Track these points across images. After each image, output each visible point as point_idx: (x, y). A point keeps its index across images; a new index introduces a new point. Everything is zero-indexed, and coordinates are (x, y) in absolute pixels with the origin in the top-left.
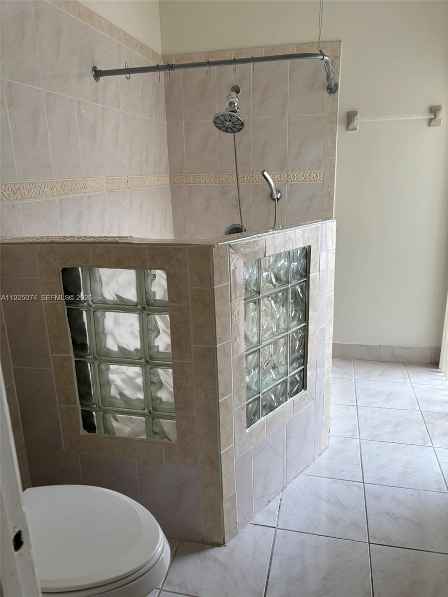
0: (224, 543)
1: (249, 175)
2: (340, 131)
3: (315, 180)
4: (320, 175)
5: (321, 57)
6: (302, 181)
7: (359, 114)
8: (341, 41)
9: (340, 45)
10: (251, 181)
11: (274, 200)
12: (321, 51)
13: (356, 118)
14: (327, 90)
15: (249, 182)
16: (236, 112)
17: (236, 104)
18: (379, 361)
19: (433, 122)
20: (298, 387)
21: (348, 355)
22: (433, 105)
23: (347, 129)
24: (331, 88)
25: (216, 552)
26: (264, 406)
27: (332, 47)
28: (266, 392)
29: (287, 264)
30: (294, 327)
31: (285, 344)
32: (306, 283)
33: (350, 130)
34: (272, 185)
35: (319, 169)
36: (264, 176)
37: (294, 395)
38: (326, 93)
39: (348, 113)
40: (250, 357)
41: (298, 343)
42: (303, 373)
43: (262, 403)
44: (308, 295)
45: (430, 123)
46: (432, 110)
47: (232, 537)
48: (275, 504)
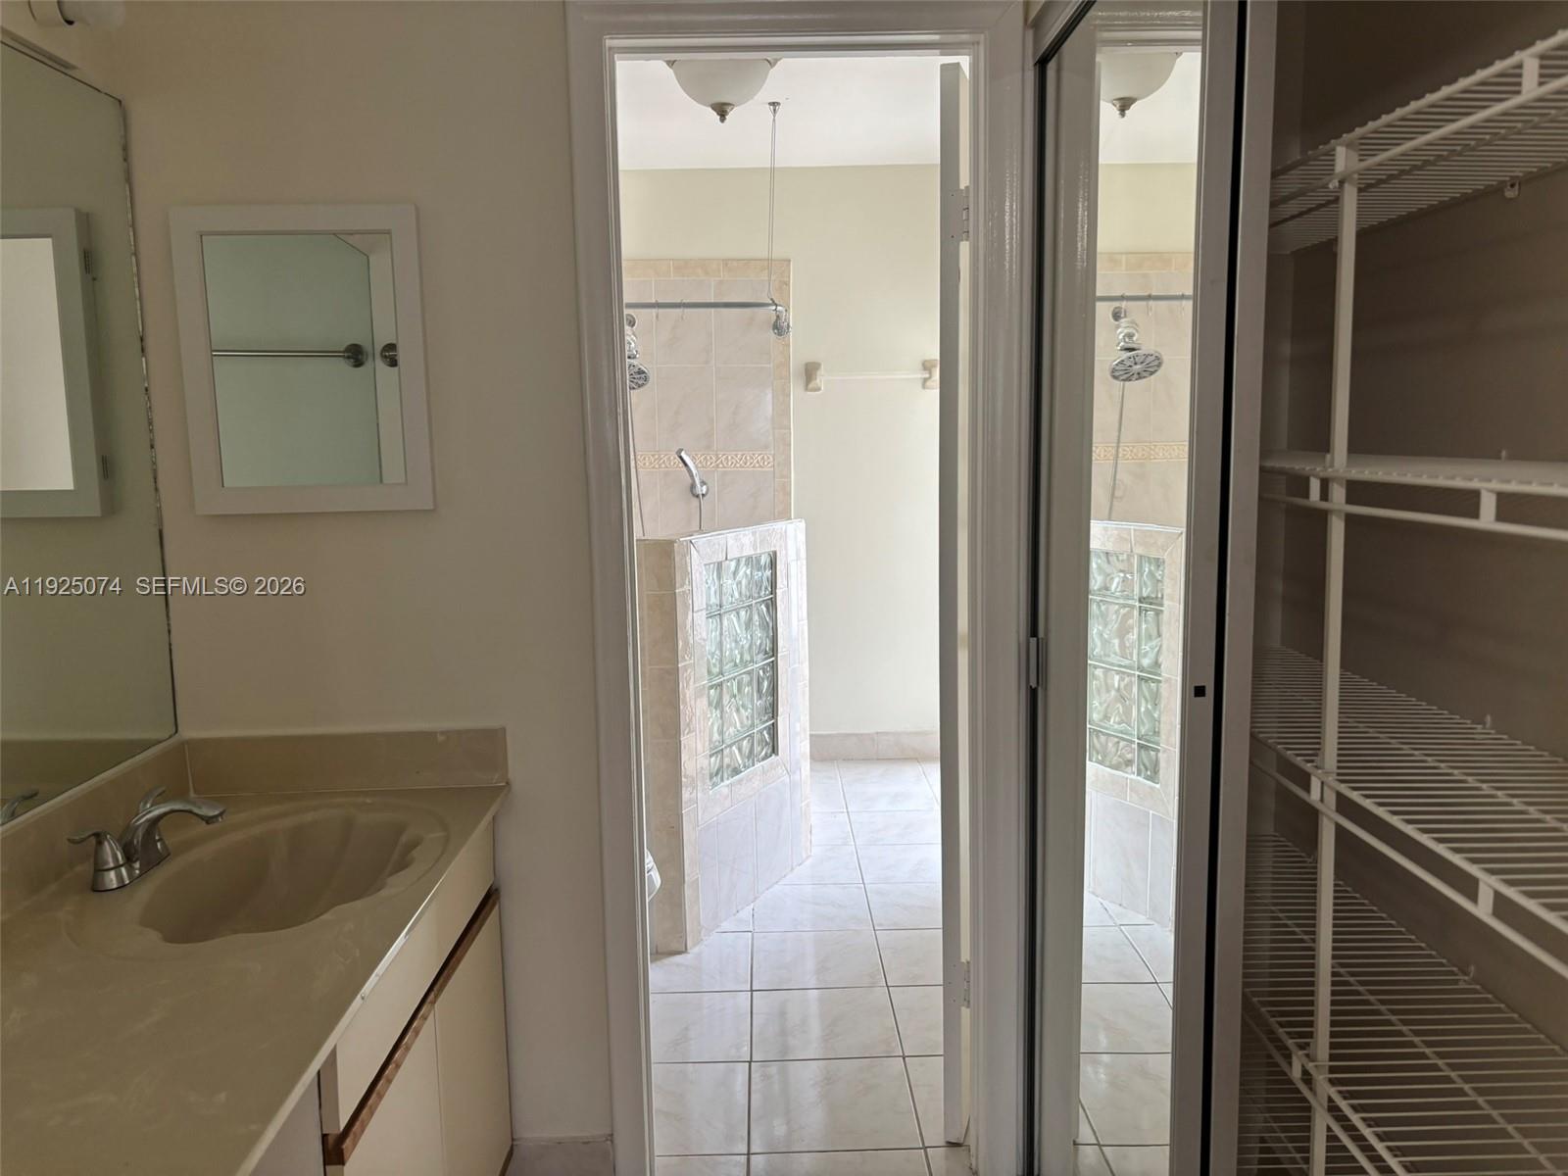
0: (686, 949)
1: (653, 456)
2: (796, 390)
3: (760, 466)
4: (768, 458)
5: (774, 308)
6: (741, 466)
7: (822, 366)
8: (789, 261)
9: (789, 265)
10: (657, 466)
11: (698, 496)
12: (772, 299)
13: (818, 373)
14: (774, 329)
15: (653, 467)
16: (635, 357)
17: (633, 345)
18: (878, 759)
19: (928, 383)
20: (767, 750)
21: (828, 752)
22: (927, 358)
23: (806, 389)
24: (779, 328)
25: (678, 959)
26: (728, 766)
27: (776, 268)
28: (730, 746)
29: (748, 572)
30: (761, 662)
31: (750, 683)
32: (772, 604)
33: (811, 390)
34: (694, 472)
35: (766, 447)
36: (681, 458)
37: (763, 759)
38: (772, 335)
39: (807, 365)
40: (712, 691)
41: (766, 684)
42: (773, 730)
43: (727, 760)
44: (775, 620)
45: (924, 386)
46: (926, 366)
47: (695, 945)
48: (746, 913)
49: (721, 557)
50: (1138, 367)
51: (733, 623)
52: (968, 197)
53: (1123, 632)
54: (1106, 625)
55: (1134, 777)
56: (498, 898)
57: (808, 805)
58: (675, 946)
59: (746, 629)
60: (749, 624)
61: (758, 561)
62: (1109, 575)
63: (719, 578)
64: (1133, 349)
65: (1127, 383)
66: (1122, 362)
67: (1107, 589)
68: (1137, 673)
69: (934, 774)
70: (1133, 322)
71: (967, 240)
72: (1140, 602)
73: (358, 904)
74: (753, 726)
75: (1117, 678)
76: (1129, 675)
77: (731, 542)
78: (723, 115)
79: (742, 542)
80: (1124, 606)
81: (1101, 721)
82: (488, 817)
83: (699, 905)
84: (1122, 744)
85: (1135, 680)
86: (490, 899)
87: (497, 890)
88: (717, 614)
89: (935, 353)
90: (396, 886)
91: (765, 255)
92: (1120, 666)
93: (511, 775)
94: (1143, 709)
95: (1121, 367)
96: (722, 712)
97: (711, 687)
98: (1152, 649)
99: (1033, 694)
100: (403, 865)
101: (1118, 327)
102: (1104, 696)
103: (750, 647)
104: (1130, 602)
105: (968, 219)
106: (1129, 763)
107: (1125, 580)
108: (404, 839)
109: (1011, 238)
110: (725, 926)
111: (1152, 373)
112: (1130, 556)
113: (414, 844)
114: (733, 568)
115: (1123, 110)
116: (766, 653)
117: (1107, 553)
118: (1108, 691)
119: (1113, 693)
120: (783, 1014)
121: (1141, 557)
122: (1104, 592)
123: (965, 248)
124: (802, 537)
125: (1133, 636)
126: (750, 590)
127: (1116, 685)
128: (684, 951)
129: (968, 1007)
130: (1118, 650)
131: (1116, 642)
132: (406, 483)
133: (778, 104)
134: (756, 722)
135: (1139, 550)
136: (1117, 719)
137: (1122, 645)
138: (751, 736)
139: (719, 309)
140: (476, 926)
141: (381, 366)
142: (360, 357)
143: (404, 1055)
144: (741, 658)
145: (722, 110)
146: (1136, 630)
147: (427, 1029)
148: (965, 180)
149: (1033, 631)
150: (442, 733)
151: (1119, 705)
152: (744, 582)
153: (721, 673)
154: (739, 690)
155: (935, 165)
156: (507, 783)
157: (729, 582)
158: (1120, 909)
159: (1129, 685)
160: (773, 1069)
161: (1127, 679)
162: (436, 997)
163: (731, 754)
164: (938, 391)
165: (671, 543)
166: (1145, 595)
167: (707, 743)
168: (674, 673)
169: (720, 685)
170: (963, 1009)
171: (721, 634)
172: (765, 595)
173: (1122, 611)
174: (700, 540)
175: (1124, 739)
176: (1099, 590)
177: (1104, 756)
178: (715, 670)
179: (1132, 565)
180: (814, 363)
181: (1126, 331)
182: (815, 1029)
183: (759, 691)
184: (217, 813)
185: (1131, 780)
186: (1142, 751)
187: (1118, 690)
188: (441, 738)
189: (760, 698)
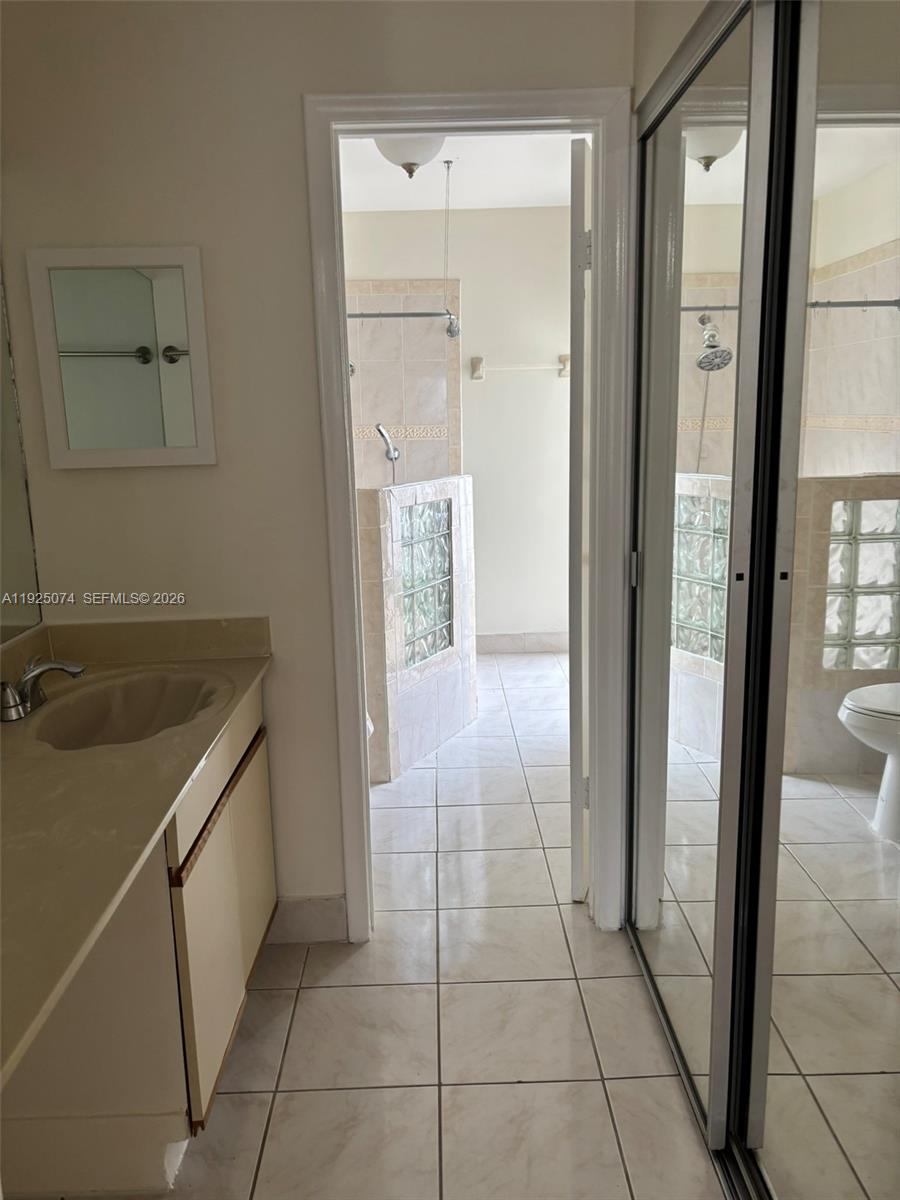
0: (390, 779)
1: (358, 429)
2: (464, 379)
3: (438, 437)
4: (444, 430)
5: (448, 316)
6: (424, 437)
7: (484, 360)
8: (459, 280)
9: (459, 284)
11: (391, 459)
12: (447, 310)
13: (481, 365)
14: (447, 333)
18: (525, 653)
19: (563, 373)
20: (446, 642)
21: (489, 648)
22: (562, 354)
23: (472, 378)
24: (451, 331)
25: (383, 786)
26: (418, 653)
27: (451, 285)
28: (419, 639)
29: (432, 514)
30: (440, 580)
31: (433, 595)
32: (449, 536)
33: (477, 378)
34: (389, 441)
35: (442, 423)
36: (379, 430)
37: (442, 649)
38: (446, 336)
39: (472, 359)
40: (406, 600)
41: (444, 595)
42: (450, 628)
43: (417, 649)
44: (451, 548)
45: (560, 374)
46: (561, 360)
47: (397, 776)
48: (431, 756)
49: (410, 502)
50: (718, 360)
51: (421, 550)
52: (590, 238)
53: (702, 555)
54: (690, 550)
55: (708, 658)
56: (266, 733)
57: (475, 682)
58: (383, 777)
59: (430, 556)
60: (431, 552)
61: (438, 505)
62: (693, 514)
63: (411, 518)
64: (714, 347)
65: (711, 372)
66: (706, 357)
67: (692, 523)
68: (712, 584)
69: (564, 662)
70: (715, 326)
71: (590, 268)
72: (715, 532)
73: (180, 728)
74: (435, 625)
75: (698, 588)
76: (706, 585)
77: (419, 492)
78: (411, 173)
79: (427, 491)
80: (705, 535)
81: (685, 619)
82: (259, 678)
83: (400, 749)
84: (701, 635)
85: (710, 588)
86: (260, 734)
87: (265, 728)
88: (409, 544)
89: (567, 351)
90: (203, 717)
91: (442, 276)
92: (700, 579)
93: (273, 649)
94: (714, 610)
95: (706, 360)
96: (414, 614)
97: (405, 597)
98: (721, 566)
99: (633, 592)
100: (205, 704)
101: (704, 330)
102: (688, 601)
103: (433, 569)
104: (708, 532)
105: (590, 254)
106: (705, 648)
107: (704, 517)
108: (204, 690)
109: (621, 269)
110: (417, 764)
111: (726, 365)
112: (708, 499)
113: (211, 693)
114: (420, 512)
115: (707, 166)
116: (444, 573)
117: (693, 497)
118: (691, 597)
119: (695, 599)
120: (458, 822)
121: (715, 500)
122: (689, 526)
123: (588, 274)
124: (470, 488)
125: (709, 558)
126: (433, 527)
127: (697, 592)
128: (389, 781)
129: (588, 808)
130: (699, 568)
131: (698, 562)
132: (197, 446)
133: (451, 162)
134: (438, 622)
135: (713, 495)
136: (698, 618)
137: (702, 565)
138: (434, 633)
139: (406, 318)
140: (253, 750)
141: (163, 364)
142: (147, 356)
143: (213, 827)
144: (427, 576)
145: (410, 169)
146: (711, 553)
147: (226, 811)
148: (588, 226)
149: (634, 547)
150: (226, 620)
151: (699, 607)
152: (428, 521)
153: (413, 587)
154: (426, 600)
155: (567, 207)
156: (271, 655)
157: (416, 520)
158: (699, 753)
159: (705, 594)
160: (452, 857)
161: (705, 589)
162: (230, 793)
163: (420, 644)
164: (569, 379)
165: (376, 492)
166: (717, 527)
167: (403, 637)
168: (380, 585)
169: (412, 594)
170: (585, 810)
171: (412, 558)
172: (444, 530)
173: (702, 539)
174: (396, 490)
175: (702, 632)
176: (685, 524)
177: (688, 643)
178: (409, 585)
179: (708, 506)
180: (477, 358)
181: (711, 332)
182: (480, 831)
183: (440, 600)
184: (80, 670)
185: (707, 661)
186: (714, 641)
187: (699, 596)
188: (224, 624)
189: (440, 605)
